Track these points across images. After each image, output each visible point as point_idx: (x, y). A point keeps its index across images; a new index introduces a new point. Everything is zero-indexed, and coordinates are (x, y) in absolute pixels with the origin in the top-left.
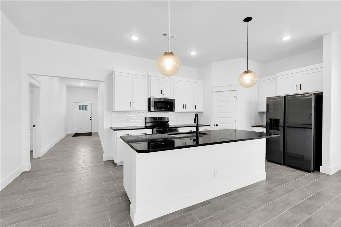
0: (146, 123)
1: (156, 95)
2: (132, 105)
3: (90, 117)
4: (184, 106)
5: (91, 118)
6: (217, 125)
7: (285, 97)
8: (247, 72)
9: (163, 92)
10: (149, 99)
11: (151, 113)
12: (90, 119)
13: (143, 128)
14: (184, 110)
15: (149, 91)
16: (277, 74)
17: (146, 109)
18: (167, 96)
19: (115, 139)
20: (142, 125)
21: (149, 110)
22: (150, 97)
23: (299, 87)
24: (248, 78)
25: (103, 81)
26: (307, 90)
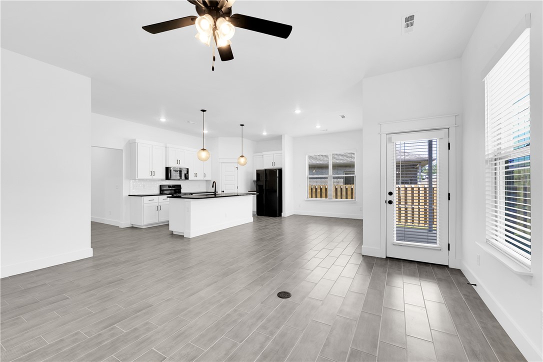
0: (161, 190)
2: (152, 173)
4: (196, 175)
6: (223, 192)
7: (266, 170)
8: (242, 156)
9: (178, 162)
10: (166, 168)
11: (167, 181)
13: (158, 194)
14: (196, 178)
15: (166, 161)
16: (264, 153)
17: (164, 177)
18: (182, 165)
19: (143, 204)
20: (157, 192)
21: (166, 178)
22: (168, 166)
23: (274, 164)
24: (242, 160)
25: (122, 150)
26: (277, 166)
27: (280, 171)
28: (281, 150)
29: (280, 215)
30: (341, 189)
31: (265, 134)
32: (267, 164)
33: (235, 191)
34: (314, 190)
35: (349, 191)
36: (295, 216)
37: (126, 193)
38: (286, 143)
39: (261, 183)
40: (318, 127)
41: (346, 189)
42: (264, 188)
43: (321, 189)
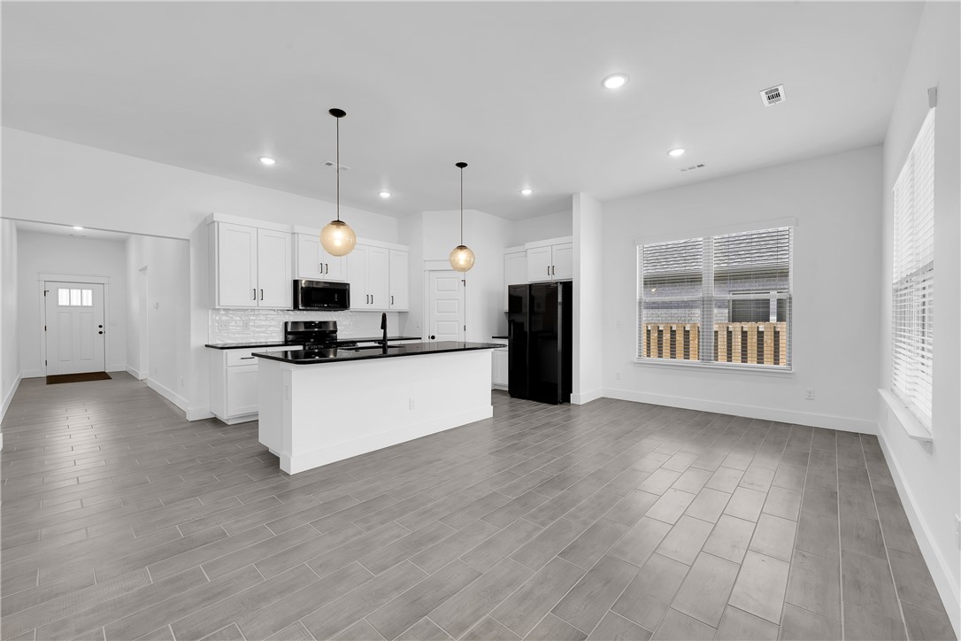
0: (286, 332)
1: (310, 273)
2: (258, 294)
3: (101, 326)
4: (370, 299)
5: (101, 330)
6: (433, 337)
7: (530, 285)
8: (462, 247)
9: (324, 268)
10: (296, 283)
11: (298, 312)
12: (101, 333)
13: (281, 343)
14: (369, 307)
15: (294, 266)
16: (528, 245)
17: (290, 304)
18: (334, 276)
19: (225, 367)
20: (280, 338)
21: (296, 307)
22: (297, 278)
23: (551, 270)
24: (462, 257)
25: (188, 240)
26: (560, 276)
27: (568, 286)
28: (572, 235)
29: (566, 399)
30: (729, 333)
31: (527, 192)
32: (534, 273)
33: (459, 338)
34: (654, 335)
35: (752, 341)
36: (605, 403)
37: (198, 340)
38: (584, 217)
39: (518, 318)
40: (677, 153)
41: (744, 334)
42: (527, 328)
43: (673, 333)
